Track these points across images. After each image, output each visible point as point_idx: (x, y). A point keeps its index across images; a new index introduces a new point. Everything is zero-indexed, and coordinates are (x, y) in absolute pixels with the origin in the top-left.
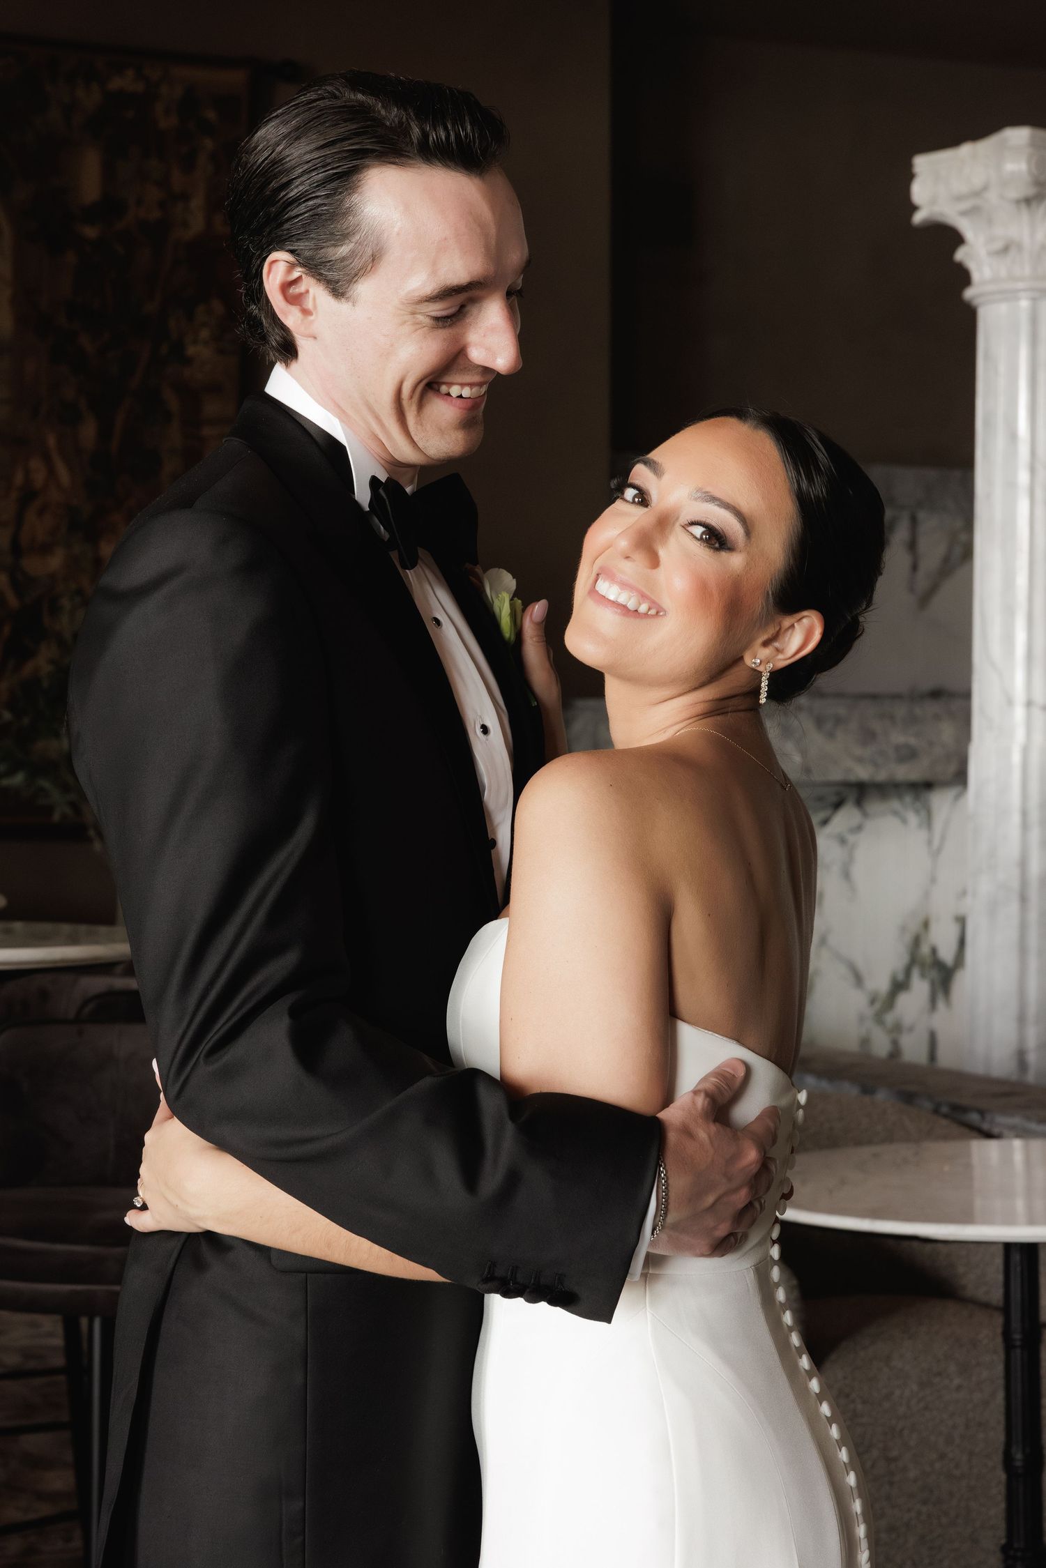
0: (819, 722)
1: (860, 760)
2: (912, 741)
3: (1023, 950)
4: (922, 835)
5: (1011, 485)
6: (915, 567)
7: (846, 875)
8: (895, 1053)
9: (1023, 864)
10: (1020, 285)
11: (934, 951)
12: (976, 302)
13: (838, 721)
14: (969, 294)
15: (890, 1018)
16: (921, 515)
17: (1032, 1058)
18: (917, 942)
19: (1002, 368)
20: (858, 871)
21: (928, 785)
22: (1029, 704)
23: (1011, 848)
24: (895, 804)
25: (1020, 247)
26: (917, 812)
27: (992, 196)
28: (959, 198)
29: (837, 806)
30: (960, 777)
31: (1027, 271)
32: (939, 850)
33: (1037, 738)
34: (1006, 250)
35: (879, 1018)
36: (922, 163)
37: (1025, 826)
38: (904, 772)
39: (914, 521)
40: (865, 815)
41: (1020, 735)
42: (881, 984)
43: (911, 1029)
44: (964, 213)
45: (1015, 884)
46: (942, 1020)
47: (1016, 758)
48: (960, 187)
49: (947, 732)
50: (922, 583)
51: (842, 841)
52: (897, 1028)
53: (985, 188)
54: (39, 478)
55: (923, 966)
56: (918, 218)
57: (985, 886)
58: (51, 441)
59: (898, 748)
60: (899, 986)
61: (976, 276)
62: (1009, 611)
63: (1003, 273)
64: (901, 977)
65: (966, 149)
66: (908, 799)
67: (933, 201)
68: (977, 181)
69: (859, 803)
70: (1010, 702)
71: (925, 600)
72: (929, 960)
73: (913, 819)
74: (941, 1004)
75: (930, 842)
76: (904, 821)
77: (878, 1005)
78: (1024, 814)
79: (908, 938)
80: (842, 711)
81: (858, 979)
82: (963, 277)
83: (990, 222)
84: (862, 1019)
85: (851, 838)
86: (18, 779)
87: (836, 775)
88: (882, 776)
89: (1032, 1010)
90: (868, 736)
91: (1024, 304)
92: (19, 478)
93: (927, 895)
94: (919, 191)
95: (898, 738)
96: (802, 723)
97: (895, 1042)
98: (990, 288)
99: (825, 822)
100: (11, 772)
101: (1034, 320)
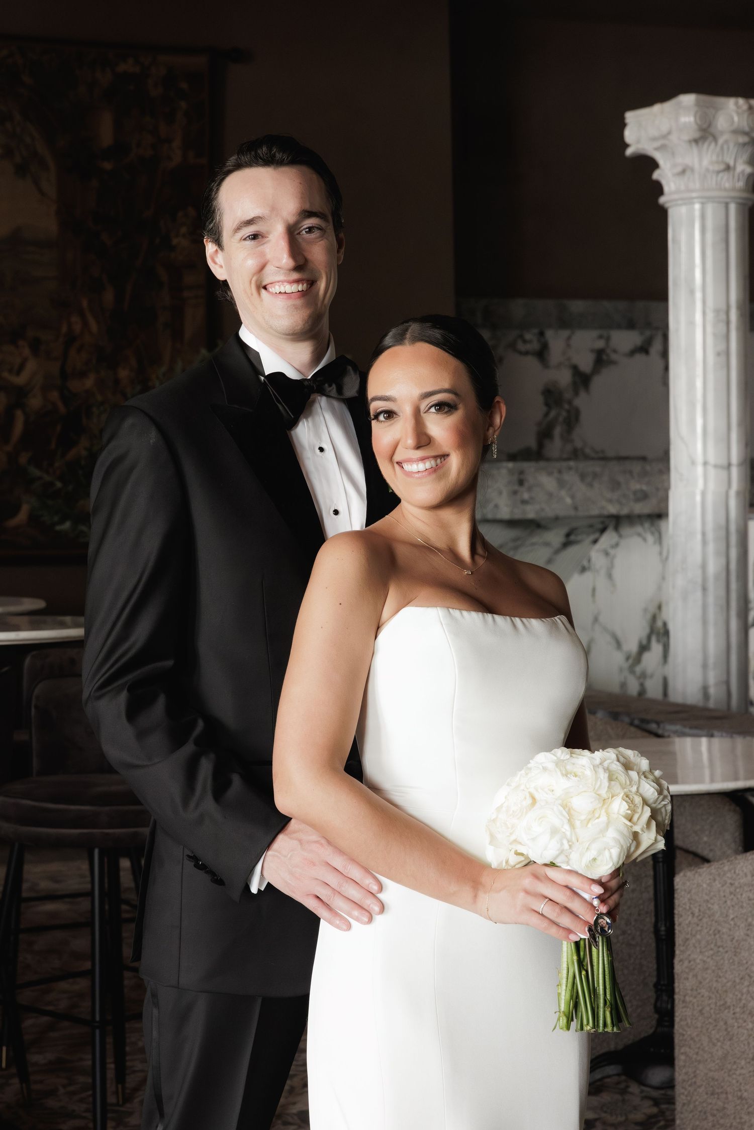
0: (583, 477)
1: (610, 501)
2: (644, 488)
3: (705, 622)
4: (656, 548)
6: (666, 369)
7: (610, 576)
8: (642, 692)
9: (704, 567)
10: (694, 195)
11: (665, 624)
12: (667, 205)
13: (595, 475)
14: (662, 200)
15: (638, 669)
17: (712, 691)
18: (654, 618)
19: (684, 248)
20: (617, 573)
21: (658, 516)
22: (705, 464)
23: (696, 556)
24: (639, 529)
25: (692, 170)
26: (653, 533)
27: (674, 138)
28: (654, 139)
29: (603, 530)
31: (698, 185)
32: (667, 558)
33: (711, 486)
34: (683, 172)
35: (632, 670)
36: (630, 117)
37: (704, 542)
38: (640, 508)
39: (665, 337)
40: (620, 536)
41: (700, 482)
42: (632, 646)
43: (652, 676)
44: (657, 149)
45: (699, 580)
46: (670, 669)
47: (698, 498)
48: (653, 132)
51: (607, 554)
52: (643, 676)
53: (669, 133)
54: (77, 328)
55: (658, 634)
56: (629, 152)
57: (680, 581)
58: (85, 303)
59: (635, 493)
60: (644, 648)
61: (666, 189)
62: (692, 405)
63: (683, 187)
64: (644, 642)
65: (657, 108)
66: (647, 525)
67: (638, 141)
68: (664, 128)
69: (616, 528)
70: (693, 463)
72: (662, 631)
73: (650, 538)
74: (670, 659)
75: (661, 553)
76: (645, 540)
77: (630, 661)
78: (704, 534)
79: (649, 616)
80: (598, 469)
81: (618, 644)
82: (658, 189)
83: (673, 154)
84: (621, 670)
85: (612, 552)
86: (67, 525)
87: (595, 512)
88: (625, 511)
89: (711, 661)
90: (615, 485)
91: (697, 206)
92: (64, 329)
93: (660, 588)
94: (629, 135)
95: (636, 486)
96: (571, 477)
97: (642, 685)
98: (676, 196)
99: (595, 541)
100: (62, 521)
101: (703, 217)
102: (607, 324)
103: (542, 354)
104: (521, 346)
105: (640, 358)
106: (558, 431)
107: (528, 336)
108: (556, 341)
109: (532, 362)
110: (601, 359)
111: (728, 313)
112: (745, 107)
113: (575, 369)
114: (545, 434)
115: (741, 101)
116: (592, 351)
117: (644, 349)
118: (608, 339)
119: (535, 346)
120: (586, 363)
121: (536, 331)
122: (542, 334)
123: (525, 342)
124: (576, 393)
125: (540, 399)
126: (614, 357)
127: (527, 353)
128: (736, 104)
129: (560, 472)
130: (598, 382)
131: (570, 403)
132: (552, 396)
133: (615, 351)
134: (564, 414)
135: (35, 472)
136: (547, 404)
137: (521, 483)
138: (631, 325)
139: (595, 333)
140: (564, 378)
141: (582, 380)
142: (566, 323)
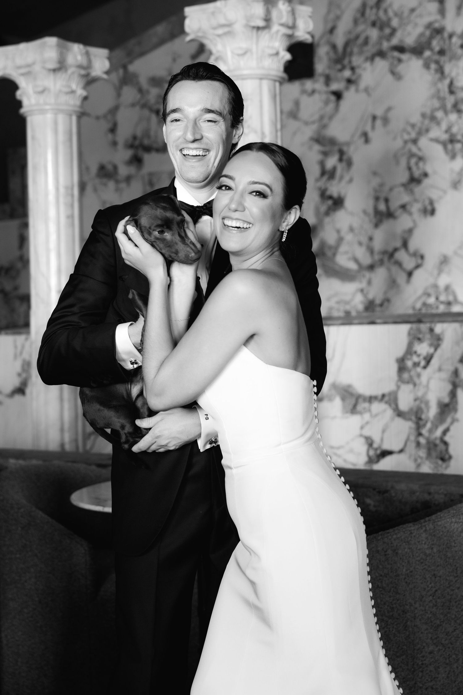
10: (48, 107)
12: (25, 115)
14: (22, 111)
17: (67, 447)
19: (42, 143)
25: (49, 90)
27: (37, 67)
28: (19, 67)
31: (52, 101)
34: (42, 92)
44: (23, 75)
48: (20, 62)
53: (34, 63)
61: (26, 103)
63: (41, 101)
65: (23, 46)
67: (5, 68)
68: (30, 60)
70: (51, 291)
83: (35, 79)
89: (66, 426)
91: (50, 116)
98: (33, 108)
101: (56, 123)
111: (72, 188)
112: (84, 51)
115: (81, 46)
128: (79, 47)
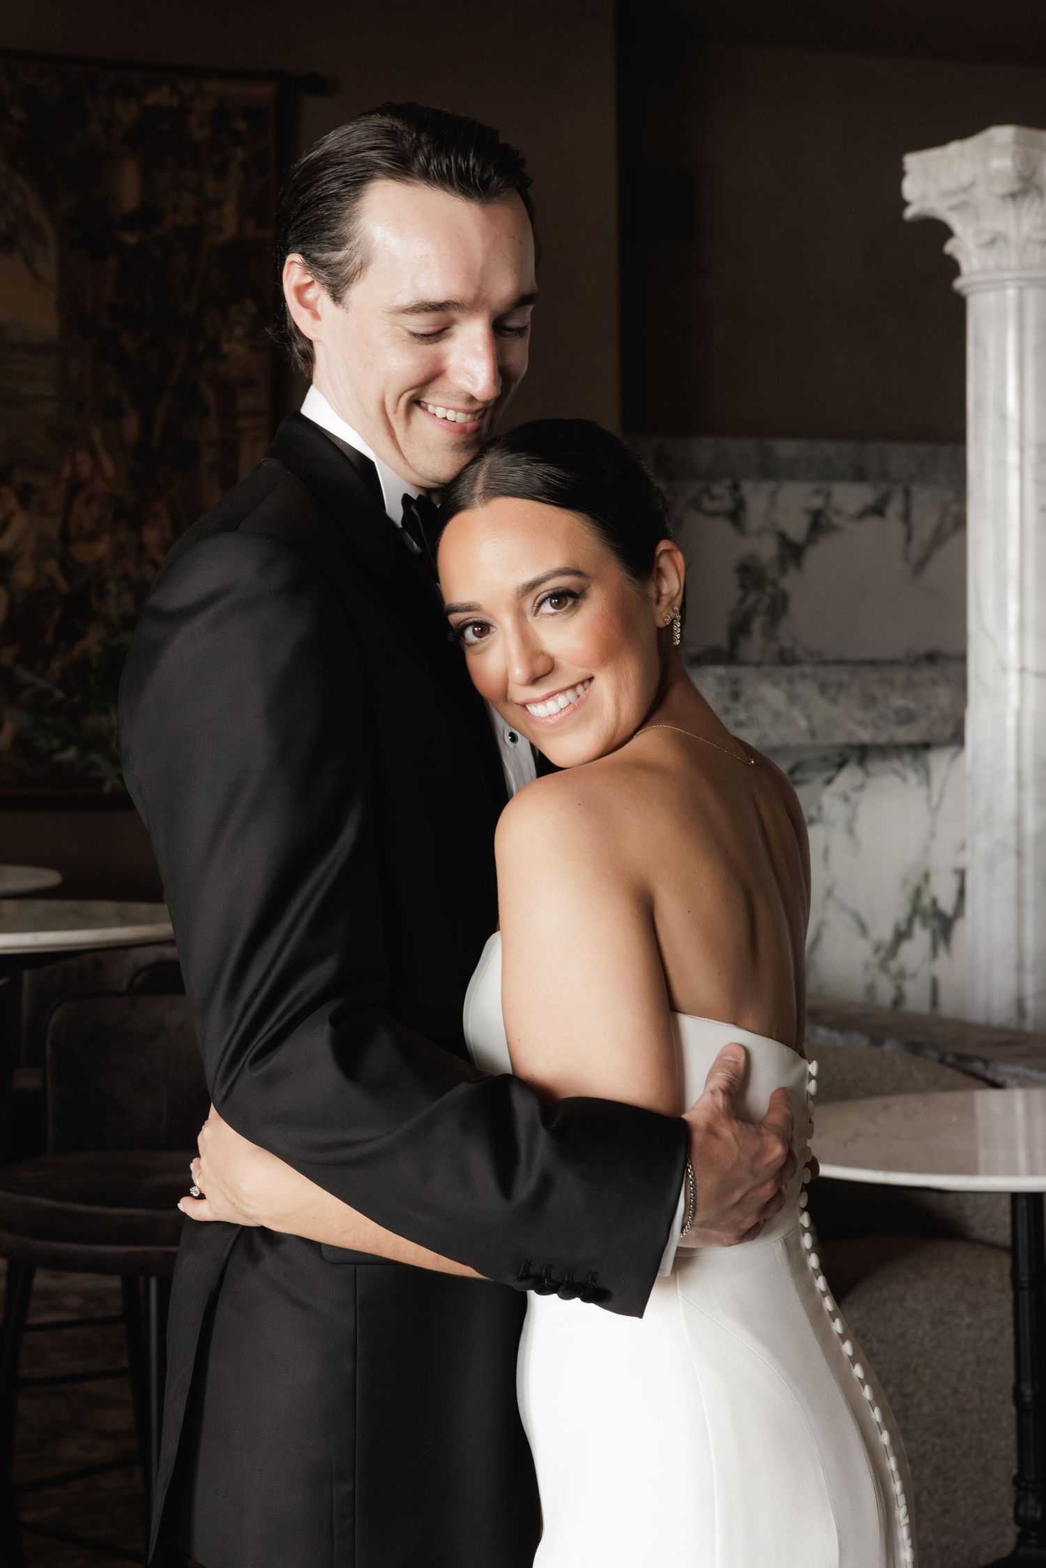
0: (823, 688)
1: (862, 724)
2: (911, 705)
3: (1020, 902)
4: (922, 792)
5: (1002, 464)
6: (909, 537)
7: (850, 831)
8: (899, 1000)
9: (1019, 821)
10: (1008, 275)
11: (934, 902)
12: (965, 292)
13: (841, 687)
14: (959, 284)
15: (894, 966)
16: (915, 489)
17: (1032, 1004)
18: (918, 893)
19: (991, 353)
20: (861, 827)
21: (926, 746)
22: (1022, 670)
23: (1006, 807)
24: (895, 764)
25: (1006, 238)
26: (916, 771)
27: (980, 192)
28: (948, 194)
29: (841, 765)
30: (957, 738)
31: (1013, 261)
32: (938, 807)
33: (1031, 703)
34: (992, 242)
35: (883, 966)
36: (913, 161)
37: (1020, 786)
38: (904, 734)
39: (907, 494)
40: (867, 774)
41: (1014, 699)
42: (884, 932)
43: (914, 976)
44: (953, 208)
45: (1012, 841)
46: (942, 967)
47: (1011, 721)
48: (948, 183)
49: (943, 696)
50: (916, 551)
51: (846, 799)
52: (901, 975)
53: (973, 184)
54: (86, 470)
55: (924, 916)
56: (909, 213)
57: (982, 843)
58: (96, 435)
59: (897, 712)
60: (902, 935)
61: (965, 267)
62: (1002, 583)
63: (991, 264)
64: (903, 927)
65: (954, 148)
66: (908, 758)
67: (924, 197)
68: (965, 178)
69: (861, 763)
70: (1004, 669)
71: (919, 567)
72: (929, 911)
73: (913, 778)
74: (942, 952)
75: (929, 799)
76: (904, 780)
77: (882, 954)
78: (1019, 774)
79: (910, 890)
80: (845, 678)
81: (863, 929)
82: (952, 268)
83: (978, 216)
84: (867, 966)
85: (854, 796)
86: (71, 754)
87: (840, 738)
88: (883, 738)
89: (1029, 960)
90: (869, 701)
91: (1011, 292)
92: (66, 471)
93: (926, 849)
94: (910, 188)
95: (898, 702)
96: (807, 689)
97: (899, 989)
98: (979, 278)
99: (829, 781)
100: (64, 748)
101: (1021, 308)
102: (827, 474)
103: (736, 515)
104: (707, 504)
105: (872, 522)
106: (757, 624)
107: (717, 489)
108: (757, 497)
109: (723, 527)
110: (819, 524)
113: (783, 538)
114: (740, 628)
116: (807, 511)
117: (878, 510)
118: (828, 496)
119: (727, 503)
120: (797, 528)
121: (728, 482)
122: (736, 487)
123: (713, 498)
124: (783, 569)
125: (734, 579)
126: (836, 520)
127: (714, 514)
129: (791, 681)
130: (813, 556)
131: (775, 584)
132: (749, 574)
133: (838, 512)
134: (766, 601)
135: (24, 675)
136: (743, 586)
137: (735, 696)
138: (860, 476)
139: (809, 487)
140: (767, 549)
141: (792, 552)
142: (770, 471)
